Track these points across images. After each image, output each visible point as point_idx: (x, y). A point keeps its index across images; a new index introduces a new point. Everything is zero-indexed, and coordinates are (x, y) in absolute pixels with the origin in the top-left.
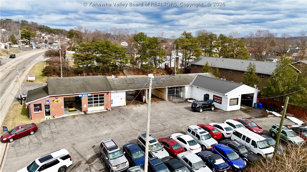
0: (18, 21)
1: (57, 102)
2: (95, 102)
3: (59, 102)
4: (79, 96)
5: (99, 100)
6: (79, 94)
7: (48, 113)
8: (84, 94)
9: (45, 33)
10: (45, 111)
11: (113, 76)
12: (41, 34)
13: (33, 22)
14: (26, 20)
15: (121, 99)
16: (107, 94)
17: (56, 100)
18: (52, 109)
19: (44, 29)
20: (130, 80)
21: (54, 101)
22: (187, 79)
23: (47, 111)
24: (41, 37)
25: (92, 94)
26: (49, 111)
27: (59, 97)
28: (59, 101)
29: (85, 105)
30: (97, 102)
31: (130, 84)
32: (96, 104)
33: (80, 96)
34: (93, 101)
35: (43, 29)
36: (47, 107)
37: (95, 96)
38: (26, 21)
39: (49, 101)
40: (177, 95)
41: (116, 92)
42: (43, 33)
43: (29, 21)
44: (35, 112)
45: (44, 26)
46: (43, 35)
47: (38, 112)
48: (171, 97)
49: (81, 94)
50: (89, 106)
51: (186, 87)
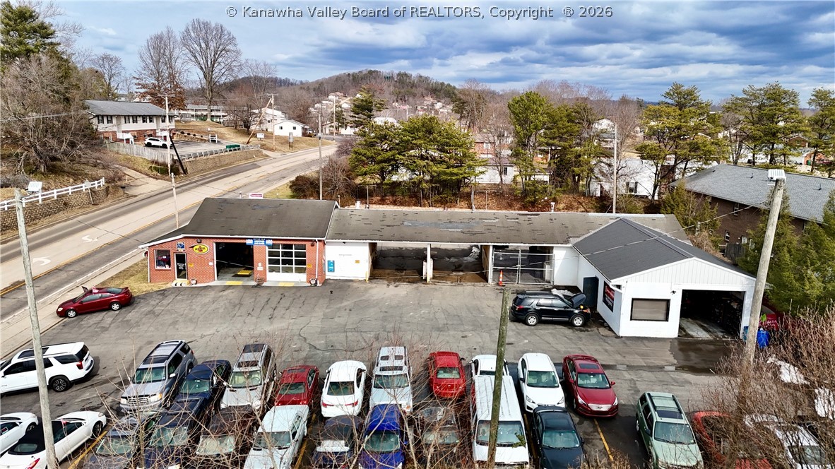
0: (391, 75)
1: (200, 250)
2: (284, 262)
3: (204, 251)
4: (245, 243)
5: (294, 258)
6: (245, 239)
7: (181, 273)
8: (257, 239)
9: (443, 101)
10: (178, 267)
11: (358, 203)
12: (433, 105)
13: (421, 77)
14: (408, 72)
15: (357, 261)
16: (312, 245)
17: (197, 247)
18: (189, 265)
19: (442, 92)
20: (396, 217)
21: (193, 247)
22: (570, 227)
23: (180, 268)
24: (433, 112)
25: (277, 242)
26: (184, 267)
27: (203, 240)
28: (204, 248)
29: (260, 264)
30: (290, 262)
31: (388, 226)
32: (287, 265)
33: (249, 242)
34: (281, 258)
35: (440, 91)
36: (181, 258)
37: (285, 246)
38: (406, 74)
39: (183, 247)
40: (539, 273)
41: (344, 243)
42: (439, 102)
43: (414, 73)
44: (158, 268)
45: (442, 84)
46: (439, 105)
47: (164, 268)
48: (501, 275)
49: (251, 239)
50: (272, 270)
51: (555, 251)
